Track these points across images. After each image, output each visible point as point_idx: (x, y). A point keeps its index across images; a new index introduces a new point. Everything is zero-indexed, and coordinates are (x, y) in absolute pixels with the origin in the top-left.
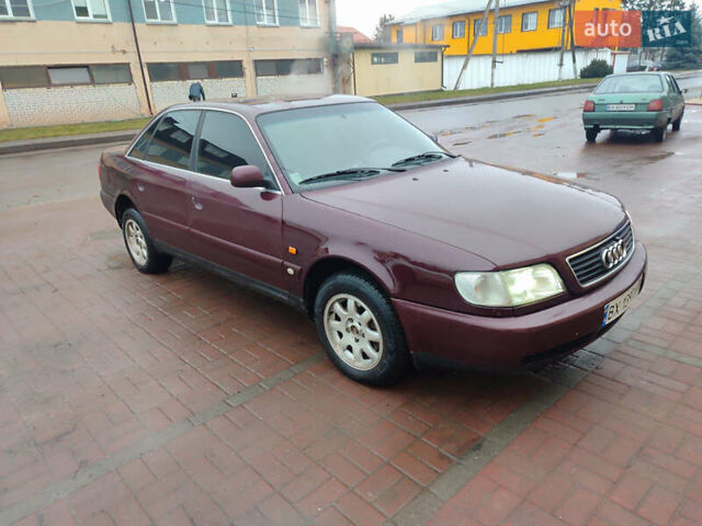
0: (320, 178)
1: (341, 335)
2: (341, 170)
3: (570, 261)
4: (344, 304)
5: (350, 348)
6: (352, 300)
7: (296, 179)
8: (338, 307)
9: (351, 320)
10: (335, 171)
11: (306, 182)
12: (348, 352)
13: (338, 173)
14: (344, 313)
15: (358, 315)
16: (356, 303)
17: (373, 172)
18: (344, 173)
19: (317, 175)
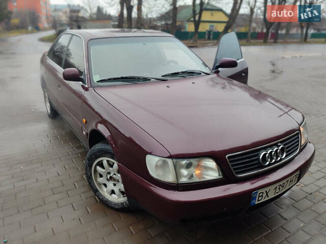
0: (110, 80)
1: (105, 186)
2: (124, 76)
3: (229, 157)
4: (101, 164)
5: (113, 192)
6: (105, 160)
7: (96, 78)
8: (99, 168)
9: (109, 173)
10: (120, 77)
11: (101, 81)
12: (113, 195)
13: (122, 78)
14: (104, 170)
15: (111, 169)
16: (108, 161)
17: (146, 80)
18: (126, 78)
19: (108, 78)
